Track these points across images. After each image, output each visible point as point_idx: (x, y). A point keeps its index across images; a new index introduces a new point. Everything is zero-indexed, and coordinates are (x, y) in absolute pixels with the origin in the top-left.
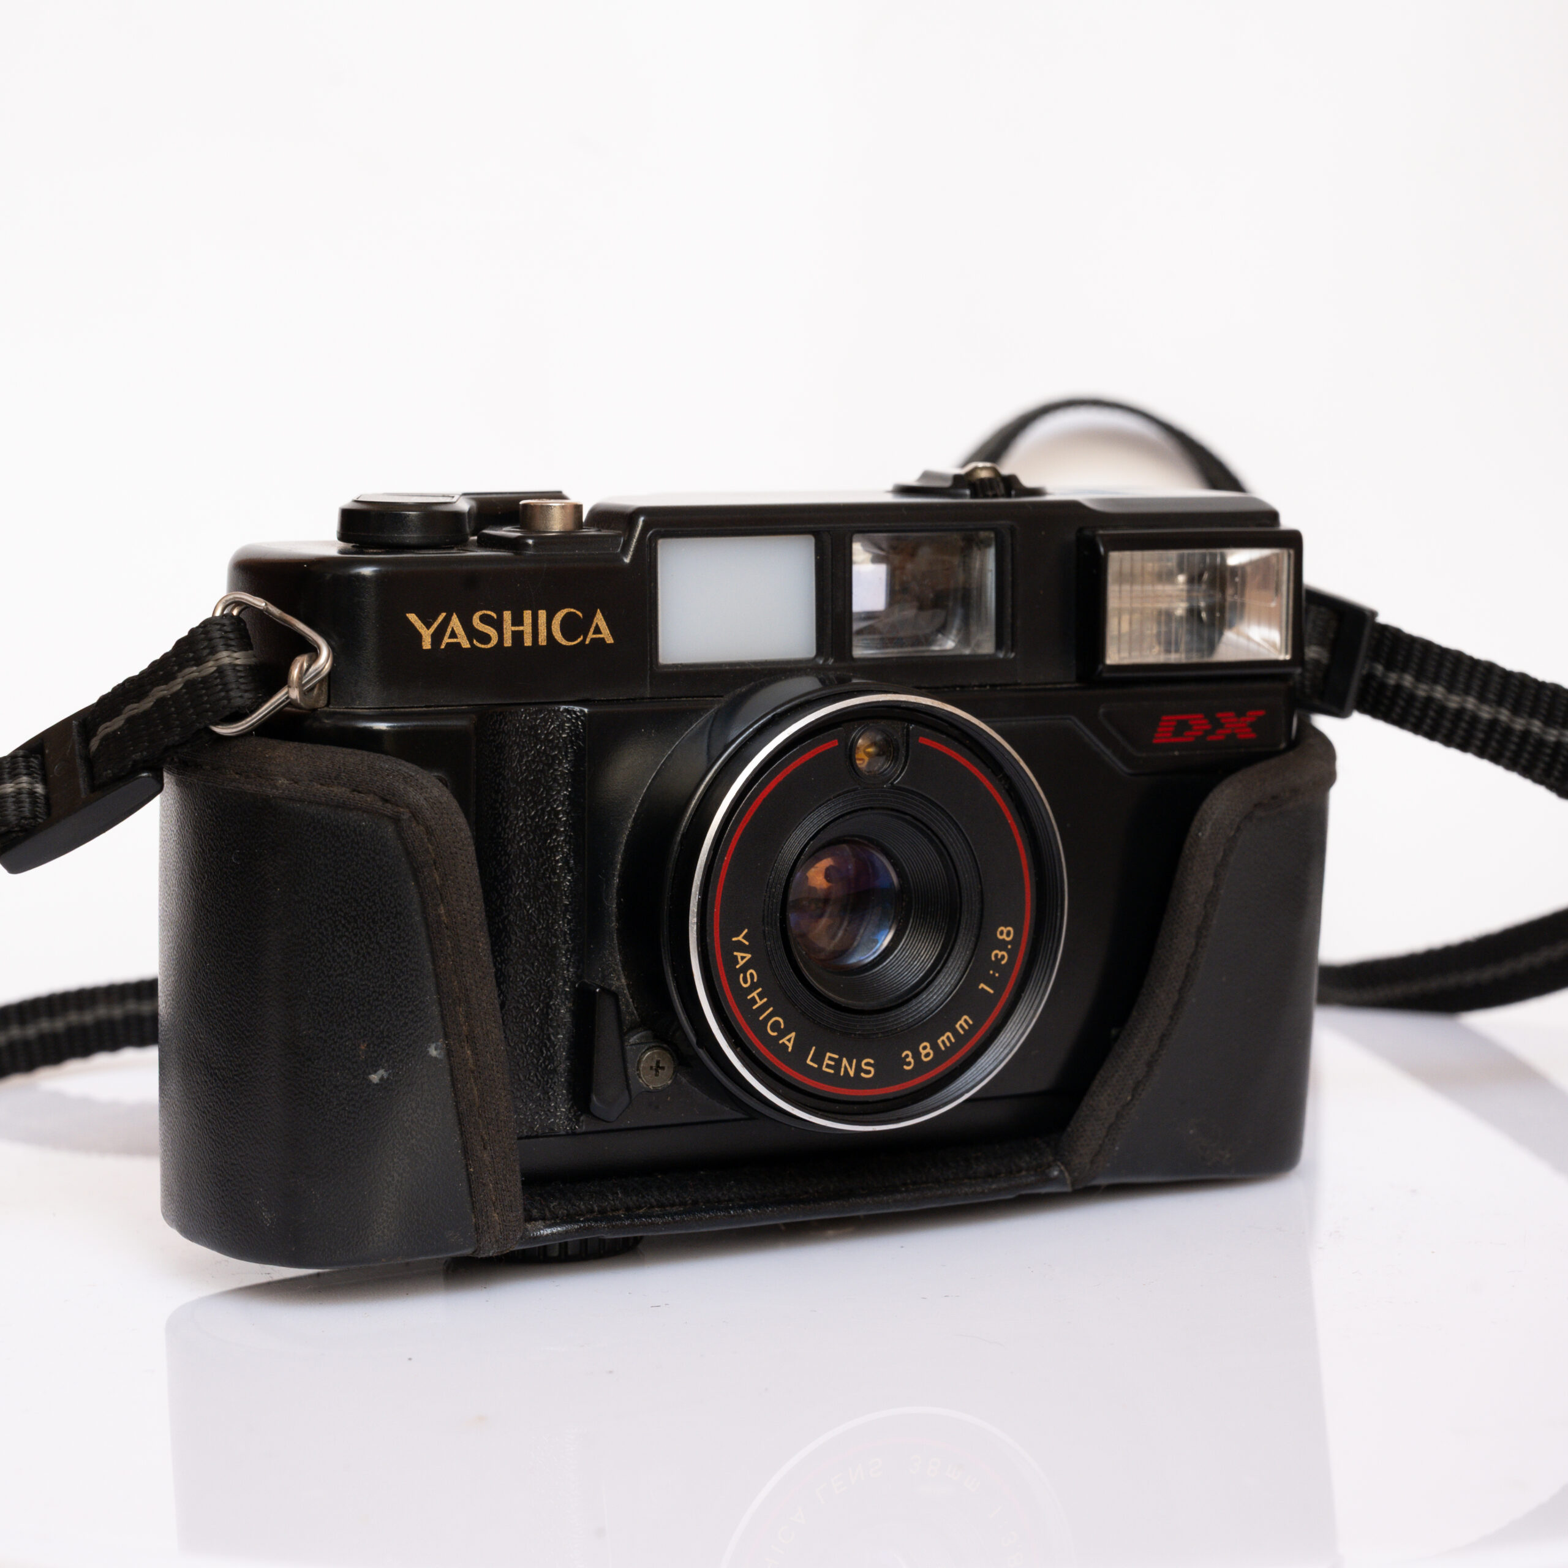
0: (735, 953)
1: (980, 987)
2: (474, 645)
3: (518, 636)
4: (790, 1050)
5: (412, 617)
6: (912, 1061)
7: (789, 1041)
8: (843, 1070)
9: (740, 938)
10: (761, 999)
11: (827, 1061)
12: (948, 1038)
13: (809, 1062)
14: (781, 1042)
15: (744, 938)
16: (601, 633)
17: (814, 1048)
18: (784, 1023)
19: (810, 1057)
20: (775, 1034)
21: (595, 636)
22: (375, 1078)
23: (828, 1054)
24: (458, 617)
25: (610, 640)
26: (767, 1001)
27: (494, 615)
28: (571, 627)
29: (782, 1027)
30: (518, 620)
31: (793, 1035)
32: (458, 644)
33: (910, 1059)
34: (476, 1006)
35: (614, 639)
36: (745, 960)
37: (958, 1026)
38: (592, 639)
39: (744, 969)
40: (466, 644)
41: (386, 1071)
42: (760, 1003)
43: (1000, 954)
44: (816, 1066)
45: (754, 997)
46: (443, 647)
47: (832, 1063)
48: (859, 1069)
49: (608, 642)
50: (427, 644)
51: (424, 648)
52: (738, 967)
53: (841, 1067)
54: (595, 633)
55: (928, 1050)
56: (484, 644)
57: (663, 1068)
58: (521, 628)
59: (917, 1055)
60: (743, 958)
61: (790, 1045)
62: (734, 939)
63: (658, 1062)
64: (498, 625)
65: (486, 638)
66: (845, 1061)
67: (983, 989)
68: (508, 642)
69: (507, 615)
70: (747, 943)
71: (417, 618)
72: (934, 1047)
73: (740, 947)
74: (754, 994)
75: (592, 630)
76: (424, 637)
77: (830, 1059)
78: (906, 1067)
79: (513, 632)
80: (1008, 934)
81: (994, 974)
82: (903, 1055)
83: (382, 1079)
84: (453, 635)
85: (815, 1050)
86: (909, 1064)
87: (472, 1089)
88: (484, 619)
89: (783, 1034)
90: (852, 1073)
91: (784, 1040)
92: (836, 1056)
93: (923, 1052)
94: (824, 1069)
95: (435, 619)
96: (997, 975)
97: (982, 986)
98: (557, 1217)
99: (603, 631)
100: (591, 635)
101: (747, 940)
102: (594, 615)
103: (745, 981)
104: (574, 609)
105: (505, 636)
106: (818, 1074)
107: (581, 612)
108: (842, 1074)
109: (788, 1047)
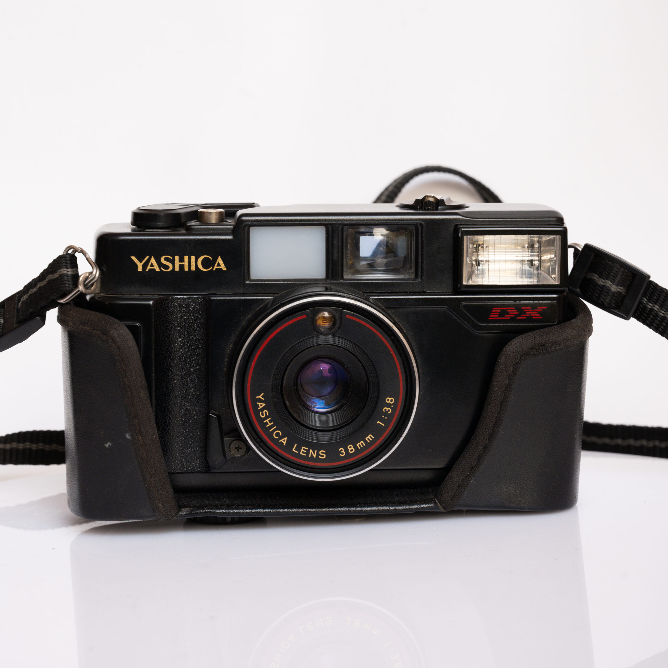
0: (258, 403)
1: (378, 423)
2: (162, 270)
3: (182, 267)
4: (284, 445)
5: (134, 258)
6: (344, 453)
7: (284, 441)
8: (310, 454)
9: (260, 397)
10: (270, 423)
11: (302, 450)
12: (362, 444)
13: (293, 450)
14: (280, 441)
15: (262, 397)
16: (220, 266)
17: (296, 445)
18: (282, 433)
19: (294, 448)
20: (277, 438)
21: (217, 267)
22: (107, 445)
23: (303, 448)
24: (154, 258)
25: (224, 269)
26: (273, 424)
27: (171, 258)
28: (206, 263)
29: (281, 435)
30: (182, 260)
31: (286, 438)
32: (154, 269)
33: (343, 452)
34: (141, 419)
35: (226, 269)
36: (262, 406)
37: (367, 439)
38: (216, 269)
39: (262, 410)
40: (157, 269)
41: (111, 443)
42: (270, 424)
43: (387, 409)
44: (297, 452)
45: (267, 422)
46: (147, 270)
47: (305, 451)
48: (318, 455)
49: (223, 270)
50: (140, 269)
51: (139, 271)
52: (259, 409)
53: (309, 453)
54: (217, 266)
55: (352, 448)
56: (166, 269)
57: (241, 448)
58: (183, 263)
59: (346, 450)
60: (261, 405)
61: (285, 443)
62: (257, 397)
63: (239, 446)
64: (173, 262)
65: (167, 267)
66: (311, 451)
67: (379, 423)
68: (177, 269)
69: (177, 258)
70: (263, 399)
71: (136, 258)
72: (355, 447)
73: (260, 401)
74: (267, 421)
75: (216, 264)
76: (138, 266)
77: (304, 449)
78: (341, 455)
79: (179, 265)
80: (392, 401)
81: (384, 418)
82: (340, 450)
83: (109, 446)
84: (152, 265)
85: (297, 446)
86: (343, 454)
87: (143, 453)
88: (166, 259)
89: (281, 438)
90: (315, 456)
91: (282, 441)
92: (307, 449)
93: (350, 449)
94: (301, 453)
95: (144, 259)
96: (386, 418)
97: (378, 422)
98: (196, 507)
99: (221, 265)
100: (216, 267)
101: (263, 398)
102: (217, 258)
103: (263, 415)
104: (208, 255)
105: (176, 267)
106: (299, 455)
107: (211, 257)
108: (310, 456)
109: (283, 443)
